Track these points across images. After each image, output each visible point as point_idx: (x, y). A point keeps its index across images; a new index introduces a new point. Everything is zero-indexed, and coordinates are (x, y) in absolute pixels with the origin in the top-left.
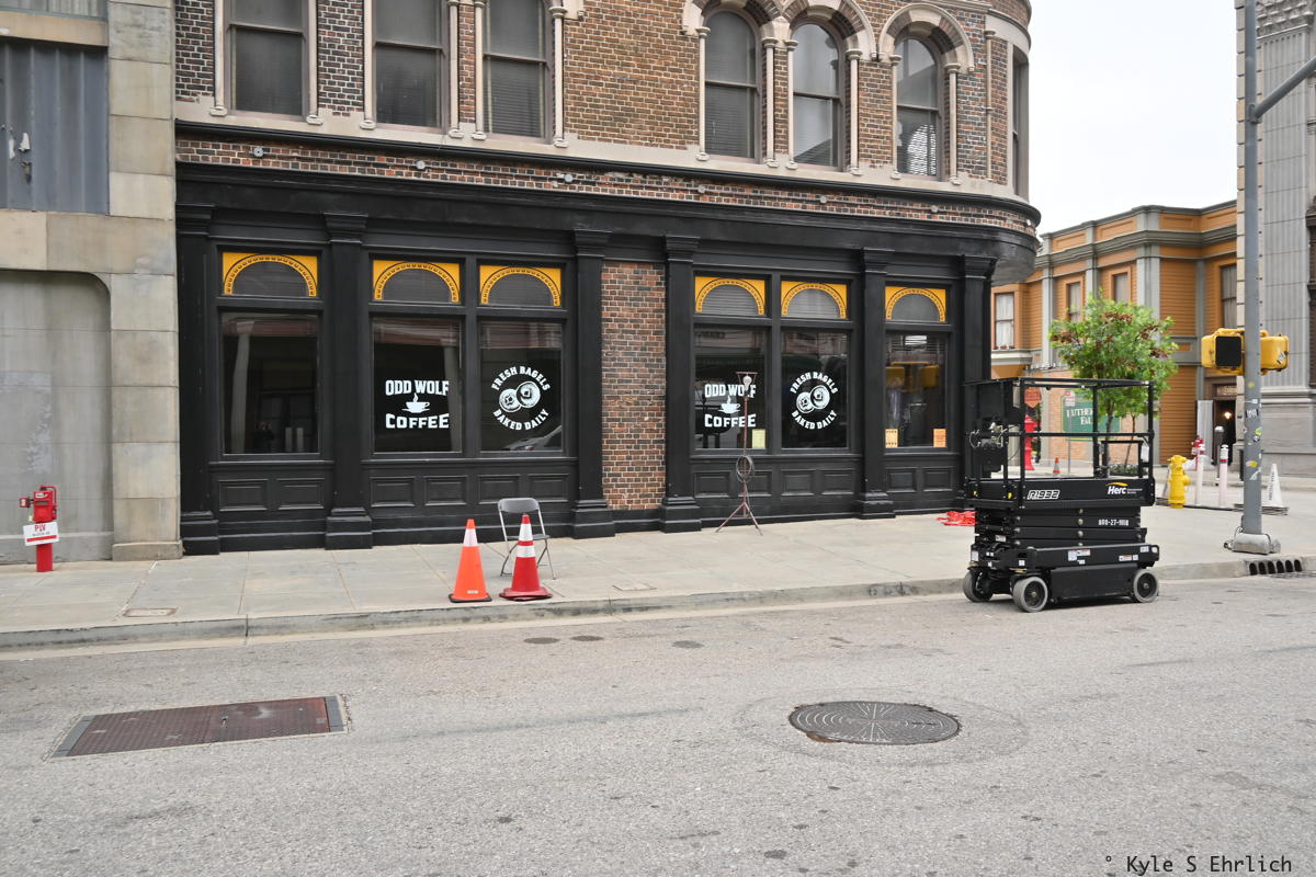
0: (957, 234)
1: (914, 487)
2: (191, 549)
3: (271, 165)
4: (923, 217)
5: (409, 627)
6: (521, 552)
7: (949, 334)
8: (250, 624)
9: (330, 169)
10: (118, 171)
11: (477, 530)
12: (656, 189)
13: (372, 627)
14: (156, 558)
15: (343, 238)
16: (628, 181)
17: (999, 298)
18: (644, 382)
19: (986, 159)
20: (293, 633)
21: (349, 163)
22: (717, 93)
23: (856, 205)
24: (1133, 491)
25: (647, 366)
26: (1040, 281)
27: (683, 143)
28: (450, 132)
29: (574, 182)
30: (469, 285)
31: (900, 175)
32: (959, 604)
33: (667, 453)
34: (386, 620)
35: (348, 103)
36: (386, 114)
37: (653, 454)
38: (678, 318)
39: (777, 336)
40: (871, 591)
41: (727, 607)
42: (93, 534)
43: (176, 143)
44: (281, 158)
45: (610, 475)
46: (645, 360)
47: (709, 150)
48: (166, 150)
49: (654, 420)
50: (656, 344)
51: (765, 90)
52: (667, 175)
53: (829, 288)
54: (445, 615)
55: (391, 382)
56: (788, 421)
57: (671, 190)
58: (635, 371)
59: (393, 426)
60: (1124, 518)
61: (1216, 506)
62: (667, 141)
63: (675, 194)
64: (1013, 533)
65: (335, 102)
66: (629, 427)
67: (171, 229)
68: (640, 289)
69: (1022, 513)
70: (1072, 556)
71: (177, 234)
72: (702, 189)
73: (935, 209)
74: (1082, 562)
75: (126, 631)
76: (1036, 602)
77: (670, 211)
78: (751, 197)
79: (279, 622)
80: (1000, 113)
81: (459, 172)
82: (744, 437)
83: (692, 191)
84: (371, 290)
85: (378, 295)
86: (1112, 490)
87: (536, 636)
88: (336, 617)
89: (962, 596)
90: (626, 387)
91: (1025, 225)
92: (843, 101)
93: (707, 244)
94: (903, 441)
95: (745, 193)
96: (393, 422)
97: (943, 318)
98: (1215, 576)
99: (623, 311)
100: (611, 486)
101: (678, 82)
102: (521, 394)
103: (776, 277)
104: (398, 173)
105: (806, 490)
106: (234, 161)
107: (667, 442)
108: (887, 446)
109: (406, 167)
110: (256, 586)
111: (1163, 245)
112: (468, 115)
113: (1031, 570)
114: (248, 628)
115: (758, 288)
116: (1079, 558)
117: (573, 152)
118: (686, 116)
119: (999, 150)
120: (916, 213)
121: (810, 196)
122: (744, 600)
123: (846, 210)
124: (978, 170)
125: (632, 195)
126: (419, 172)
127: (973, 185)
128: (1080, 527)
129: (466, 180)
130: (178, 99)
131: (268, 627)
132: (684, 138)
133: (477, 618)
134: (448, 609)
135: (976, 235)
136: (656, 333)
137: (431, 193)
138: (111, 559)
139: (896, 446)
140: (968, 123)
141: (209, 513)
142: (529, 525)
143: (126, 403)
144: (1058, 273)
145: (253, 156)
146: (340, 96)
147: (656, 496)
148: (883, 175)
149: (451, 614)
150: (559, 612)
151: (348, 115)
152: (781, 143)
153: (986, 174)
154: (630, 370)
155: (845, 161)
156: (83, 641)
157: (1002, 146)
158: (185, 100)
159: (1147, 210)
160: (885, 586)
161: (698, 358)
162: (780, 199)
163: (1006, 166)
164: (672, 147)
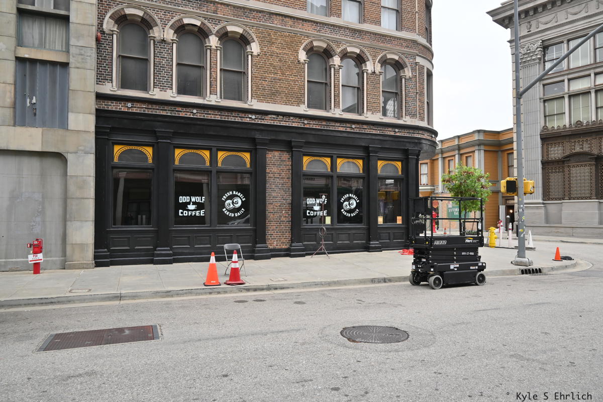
0: (406, 140)
1: (389, 239)
2: (98, 265)
3: (134, 110)
4: (392, 133)
5: (187, 296)
6: (233, 266)
7: (403, 179)
8: (122, 295)
9: (158, 112)
10: (72, 112)
11: (215, 257)
12: (288, 122)
13: (172, 296)
14: (83, 268)
15: (163, 140)
16: (277, 118)
17: (422, 165)
18: (283, 197)
19: (416, 111)
20: (139, 299)
21: (166, 110)
22: (312, 85)
23: (366, 129)
24: (475, 241)
25: (284, 191)
26: (438, 159)
27: (298, 104)
28: (207, 99)
29: (256, 118)
30: (214, 159)
31: (383, 117)
32: (408, 286)
33: (292, 225)
34: (178, 294)
35: (166, 87)
36: (181, 91)
37: (286, 226)
38: (296, 173)
39: (335, 180)
40: (373, 281)
41: (316, 288)
42: (57, 259)
43: (96, 101)
44: (138, 108)
45: (269, 235)
46: (283, 189)
47: (308, 107)
48: (91, 104)
49: (287, 213)
50: (288, 183)
51: (331, 84)
52: (292, 116)
53: (355, 161)
54: (202, 291)
55: (181, 197)
56: (339, 213)
57: (294, 122)
58: (279, 193)
59: (182, 215)
60: (472, 252)
61: (507, 247)
62: (293, 103)
63: (295, 124)
64: (429, 258)
65: (161, 86)
66: (277, 215)
67: (93, 135)
68: (281, 161)
69: (432, 250)
70: (452, 267)
71: (96, 137)
72: (306, 122)
73: (397, 130)
74: (456, 269)
75: (70, 298)
76: (438, 285)
77: (294, 130)
78: (325, 125)
79: (134, 294)
80: (422, 94)
81: (210, 114)
82: (322, 220)
83: (302, 123)
84: (174, 160)
85: (177, 163)
86: (467, 241)
87: (239, 300)
88: (157, 292)
89: (409, 283)
90: (275, 199)
91: (432, 137)
92: (361, 88)
93: (308, 143)
94: (385, 221)
95: (323, 124)
96: (182, 213)
97: (400, 173)
98: (508, 275)
99: (275, 169)
100: (269, 239)
101: (297, 80)
102: (234, 202)
103: (335, 156)
104: (185, 114)
105: (347, 241)
106: (120, 109)
107: (292, 221)
108: (379, 223)
109: (189, 112)
110: (125, 280)
111: (485, 145)
112: (213, 92)
113: (435, 273)
114: (121, 297)
115: (328, 160)
116: (455, 268)
117: (255, 107)
118: (300, 93)
119: (422, 108)
120: (390, 132)
121: (348, 125)
122: (322, 284)
123: (362, 131)
124: (413, 116)
125: (278, 124)
126: (194, 114)
127: (412, 121)
128: (455, 256)
129: (213, 117)
130: (97, 84)
131: (129, 297)
132: (299, 102)
133: (215, 292)
134: (203, 289)
135: (413, 141)
136: (288, 178)
137: (199, 122)
138: (64, 269)
139: (382, 223)
140: (409, 97)
141: (106, 250)
142: (236, 255)
143: (73, 205)
144: (445, 155)
145: (127, 107)
146: (163, 84)
147: (287, 243)
148: (377, 117)
149: (204, 291)
150: (248, 290)
151: (166, 91)
152: (337, 104)
153: (416, 117)
154: (277, 193)
155: (362, 111)
156: (52, 303)
157: (423, 106)
158: (100, 84)
159: (479, 131)
160: (378, 279)
161: (304, 188)
162: (336, 126)
163: (424, 114)
164: (294, 105)
